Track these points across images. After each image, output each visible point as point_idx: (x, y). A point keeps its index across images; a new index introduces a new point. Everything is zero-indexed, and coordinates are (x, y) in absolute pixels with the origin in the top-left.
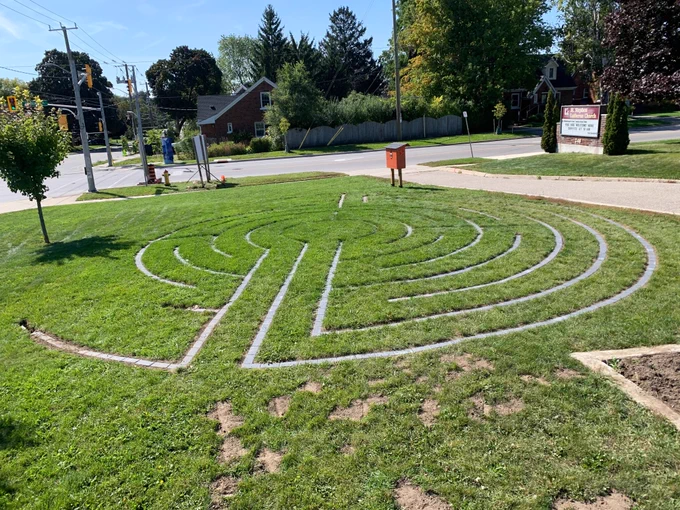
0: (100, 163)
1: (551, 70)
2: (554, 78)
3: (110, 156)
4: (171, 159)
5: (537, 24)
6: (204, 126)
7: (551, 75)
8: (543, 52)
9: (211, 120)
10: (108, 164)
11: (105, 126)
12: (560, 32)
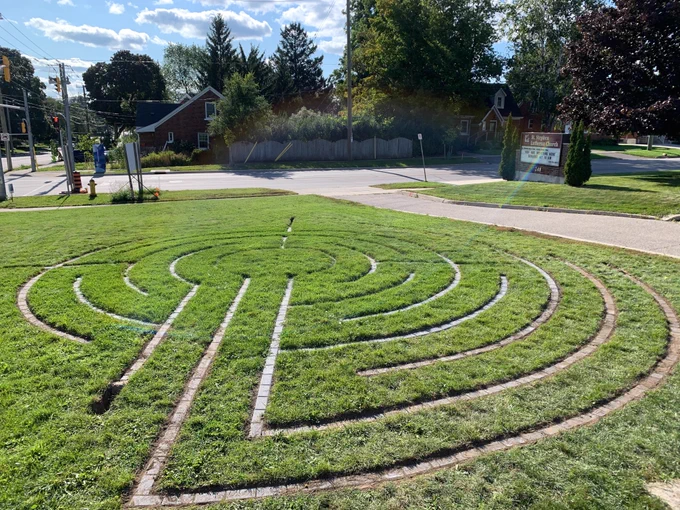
0: (23, 167)
1: (500, 99)
2: (503, 107)
3: (33, 161)
4: (104, 167)
5: (488, 53)
6: (141, 134)
7: (499, 104)
8: (493, 81)
9: (151, 128)
10: (31, 170)
11: (29, 128)
12: (510, 63)
